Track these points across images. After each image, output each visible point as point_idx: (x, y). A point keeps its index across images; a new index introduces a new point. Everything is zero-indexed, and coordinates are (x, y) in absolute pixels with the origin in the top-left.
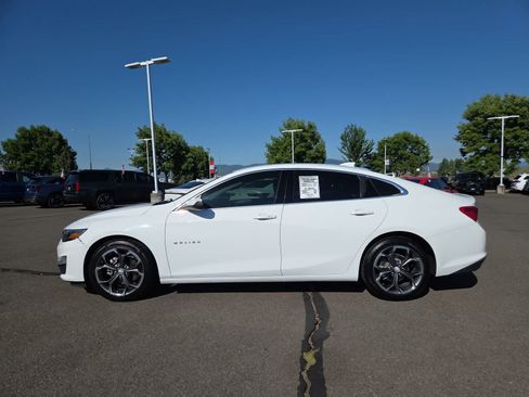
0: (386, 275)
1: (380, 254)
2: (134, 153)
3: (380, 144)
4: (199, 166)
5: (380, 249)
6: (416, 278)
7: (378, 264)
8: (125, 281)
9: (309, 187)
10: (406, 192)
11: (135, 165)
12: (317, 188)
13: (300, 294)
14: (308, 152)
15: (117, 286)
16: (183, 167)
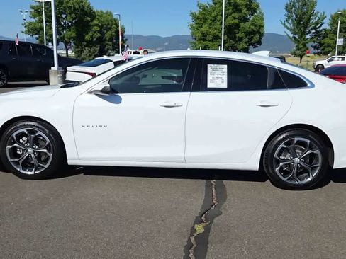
0: (286, 165)
1: (282, 145)
2: (27, 17)
3: (333, 18)
4: (107, 36)
5: (282, 140)
6: (313, 169)
7: (280, 154)
8: (34, 161)
9: (217, 76)
10: (313, 86)
11: (29, 32)
12: (225, 77)
13: (203, 182)
14: (242, 25)
15: (27, 164)
16: (87, 37)
